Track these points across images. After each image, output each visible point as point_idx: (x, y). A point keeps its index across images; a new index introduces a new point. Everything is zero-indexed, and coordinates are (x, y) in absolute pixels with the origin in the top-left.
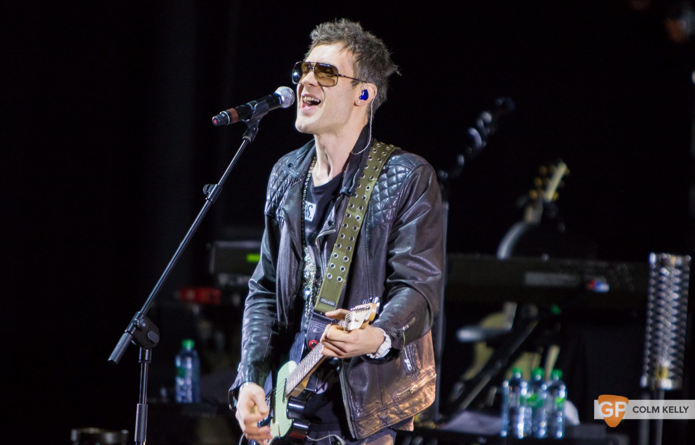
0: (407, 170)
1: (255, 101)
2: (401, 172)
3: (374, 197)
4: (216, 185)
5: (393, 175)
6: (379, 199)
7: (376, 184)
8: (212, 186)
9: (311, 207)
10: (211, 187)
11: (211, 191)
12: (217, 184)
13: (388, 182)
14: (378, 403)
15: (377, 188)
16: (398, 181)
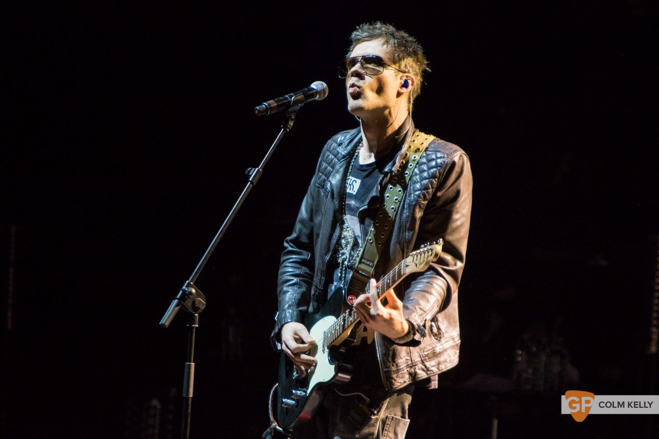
0: (446, 156)
1: (292, 94)
2: (440, 158)
3: (414, 178)
4: (257, 169)
5: (433, 160)
6: (418, 179)
7: (416, 167)
8: (254, 169)
9: (355, 182)
10: (252, 170)
11: (254, 172)
12: (258, 167)
13: (428, 166)
14: (408, 359)
15: (416, 171)
16: (437, 166)
